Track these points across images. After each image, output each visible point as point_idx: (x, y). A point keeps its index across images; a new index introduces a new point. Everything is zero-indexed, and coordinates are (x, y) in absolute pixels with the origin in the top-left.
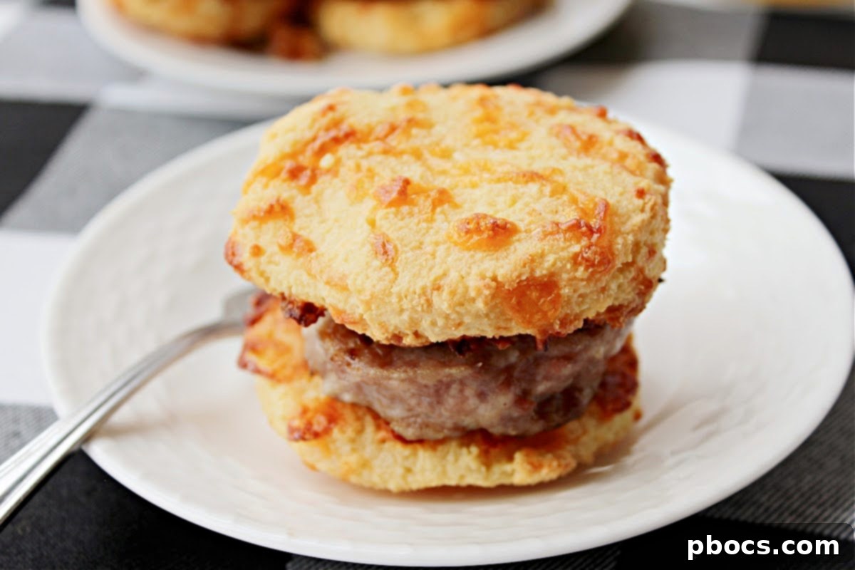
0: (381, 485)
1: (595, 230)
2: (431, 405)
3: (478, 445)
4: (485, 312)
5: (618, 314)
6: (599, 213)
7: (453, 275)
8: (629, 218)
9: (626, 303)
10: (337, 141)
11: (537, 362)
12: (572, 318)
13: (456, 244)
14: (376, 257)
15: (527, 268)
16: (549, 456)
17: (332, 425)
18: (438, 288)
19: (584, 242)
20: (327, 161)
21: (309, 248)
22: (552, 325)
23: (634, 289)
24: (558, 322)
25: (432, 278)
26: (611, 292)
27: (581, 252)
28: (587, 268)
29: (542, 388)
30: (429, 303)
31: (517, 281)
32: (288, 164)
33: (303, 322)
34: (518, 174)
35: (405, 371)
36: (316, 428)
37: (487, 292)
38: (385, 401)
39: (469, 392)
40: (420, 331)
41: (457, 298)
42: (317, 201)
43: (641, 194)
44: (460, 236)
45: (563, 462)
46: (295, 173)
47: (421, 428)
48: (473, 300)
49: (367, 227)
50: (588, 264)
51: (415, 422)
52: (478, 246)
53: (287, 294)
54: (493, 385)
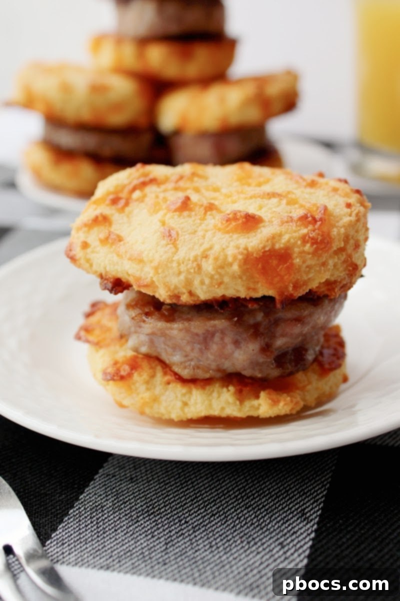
0: (166, 417)
1: (318, 219)
2: (201, 350)
3: (234, 385)
4: (239, 273)
5: (334, 286)
6: (320, 211)
7: (217, 248)
8: (341, 219)
9: (339, 280)
10: (144, 184)
11: (277, 322)
12: (302, 283)
13: (219, 230)
14: (164, 239)
15: (270, 242)
16: (285, 395)
17: (133, 372)
18: (206, 257)
19: (310, 227)
20: (137, 194)
21: (120, 239)
22: (287, 287)
23: (345, 270)
24: (292, 285)
25: (202, 249)
26: (329, 267)
27: (308, 233)
28: (312, 244)
29: (280, 342)
30: (199, 267)
31: (263, 251)
32: (111, 197)
33: (113, 292)
34: (264, 193)
35: (183, 323)
36: (123, 373)
37: (240, 257)
38: (169, 350)
39: (228, 340)
40: (193, 289)
41: (219, 263)
42: (128, 217)
43: (349, 206)
44: (222, 223)
45: (295, 400)
46: (115, 201)
47: (194, 369)
48: (231, 265)
49: (159, 224)
50: (313, 241)
51: (190, 365)
52: (235, 230)
53: (104, 274)
54: (245, 336)
